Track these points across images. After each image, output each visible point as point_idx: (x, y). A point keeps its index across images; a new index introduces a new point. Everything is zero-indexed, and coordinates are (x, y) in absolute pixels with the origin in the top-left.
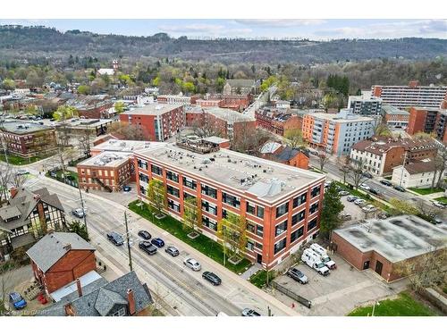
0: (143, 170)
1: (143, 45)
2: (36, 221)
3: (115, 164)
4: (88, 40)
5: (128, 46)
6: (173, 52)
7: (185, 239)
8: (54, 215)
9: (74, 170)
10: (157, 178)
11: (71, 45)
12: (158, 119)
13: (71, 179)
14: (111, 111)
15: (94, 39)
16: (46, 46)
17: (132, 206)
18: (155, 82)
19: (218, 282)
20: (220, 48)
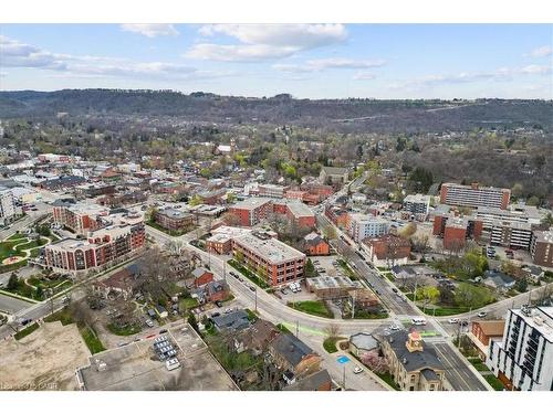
0: (235, 246)
1: (263, 109)
2: (192, 263)
3: (223, 241)
4: (211, 104)
5: (249, 110)
6: (293, 118)
7: (247, 276)
8: (198, 262)
9: (204, 242)
10: (240, 250)
11: (195, 110)
12: (251, 212)
13: (202, 247)
14: (225, 197)
15: (216, 103)
16: (172, 111)
17: (229, 262)
18: (263, 163)
19: (254, 290)
20: (343, 113)
